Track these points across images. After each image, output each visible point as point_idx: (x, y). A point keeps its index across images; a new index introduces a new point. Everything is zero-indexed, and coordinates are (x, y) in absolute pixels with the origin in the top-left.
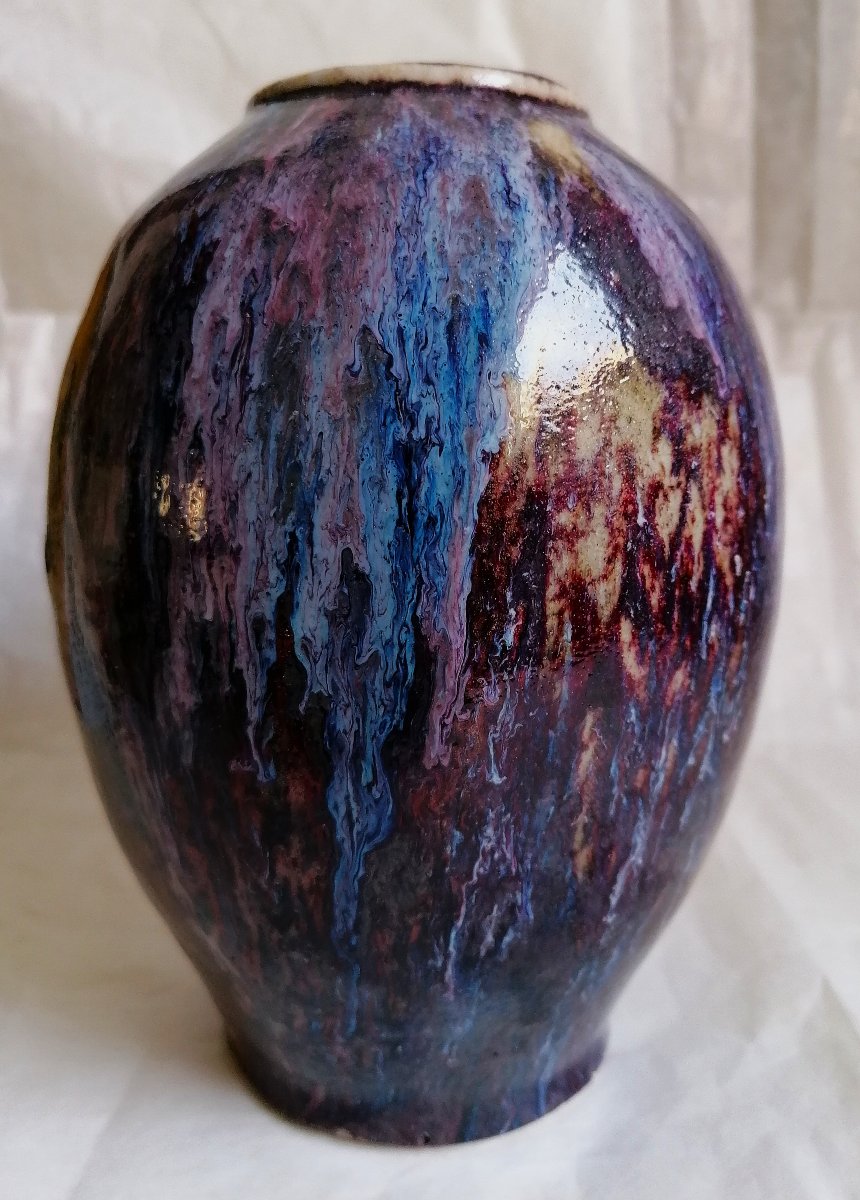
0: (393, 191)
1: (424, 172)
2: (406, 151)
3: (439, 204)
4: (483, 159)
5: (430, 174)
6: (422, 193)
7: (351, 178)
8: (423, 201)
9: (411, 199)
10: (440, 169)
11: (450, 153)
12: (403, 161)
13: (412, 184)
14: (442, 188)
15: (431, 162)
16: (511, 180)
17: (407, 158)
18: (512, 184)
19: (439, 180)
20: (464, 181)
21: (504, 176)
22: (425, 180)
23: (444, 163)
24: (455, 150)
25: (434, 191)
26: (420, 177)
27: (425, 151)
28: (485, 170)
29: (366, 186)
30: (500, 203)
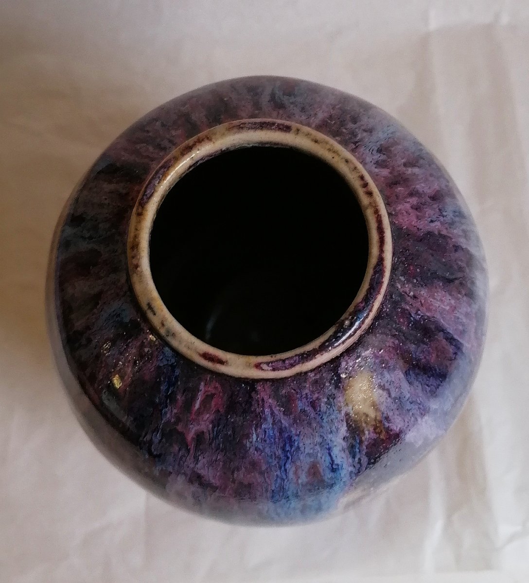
0: (268, 477)
1: (285, 465)
2: (272, 450)
3: (295, 481)
4: (318, 448)
5: (288, 466)
6: (285, 477)
7: (243, 469)
8: (286, 481)
9: (279, 481)
10: (293, 462)
11: (298, 448)
12: (272, 458)
13: (278, 473)
14: (296, 473)
15: (288, 458)
16: (334, 457)
17: (274, 457)
18: (334, 458)
19: (294, 469)
20: (308, 466)
21: (330, 455)
22: (286, 470)
23: (296, 457)
24: (301, 445)
25: (291, 475)
26: (283, 468)
27: (283, 449)
28: (319, 455)
29: (253, 474)
30: (328, 471)
